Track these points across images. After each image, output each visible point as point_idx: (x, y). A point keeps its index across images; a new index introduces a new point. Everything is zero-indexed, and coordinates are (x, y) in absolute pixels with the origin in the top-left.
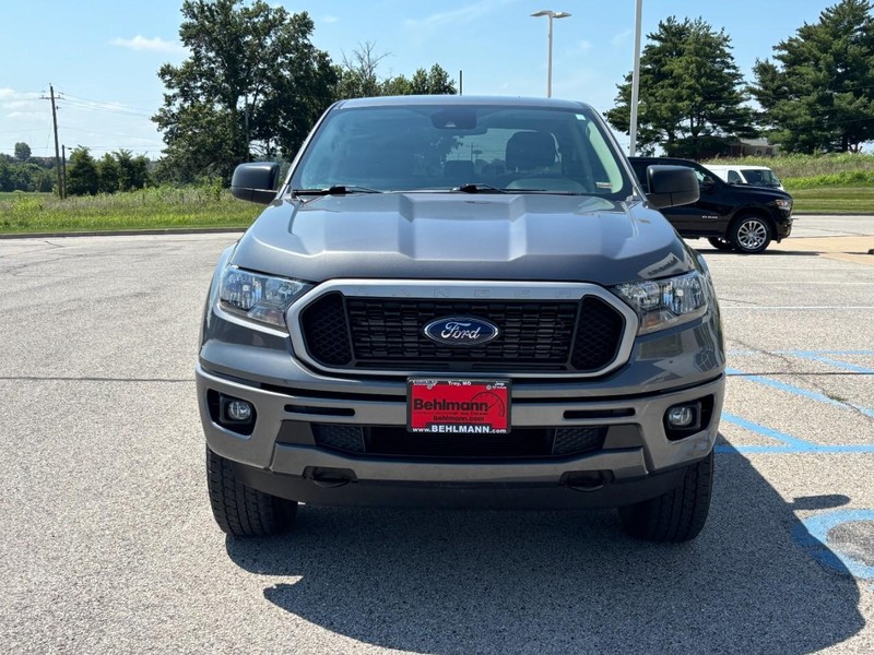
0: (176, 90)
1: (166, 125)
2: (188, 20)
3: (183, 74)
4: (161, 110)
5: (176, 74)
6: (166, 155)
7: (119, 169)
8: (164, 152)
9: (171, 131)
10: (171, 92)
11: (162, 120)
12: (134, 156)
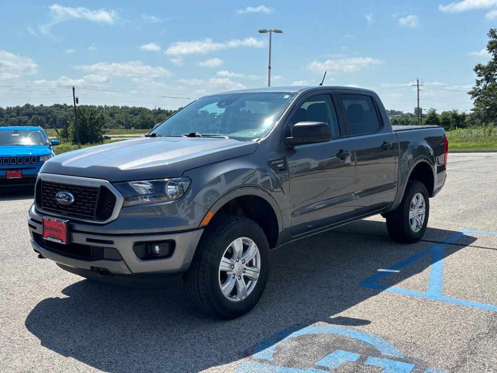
0: (483, 77)
1: (475, 96)
2: (492, 39)
3: (487, 68)
4: (474, 88)
5: (483, 69)
6: (473, 112)
7: (451, 119)
8: (472, 110)
9: (478, 99)
10: (480, 79)
11: (474, 94)
12: (460, 113)
